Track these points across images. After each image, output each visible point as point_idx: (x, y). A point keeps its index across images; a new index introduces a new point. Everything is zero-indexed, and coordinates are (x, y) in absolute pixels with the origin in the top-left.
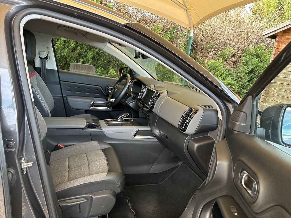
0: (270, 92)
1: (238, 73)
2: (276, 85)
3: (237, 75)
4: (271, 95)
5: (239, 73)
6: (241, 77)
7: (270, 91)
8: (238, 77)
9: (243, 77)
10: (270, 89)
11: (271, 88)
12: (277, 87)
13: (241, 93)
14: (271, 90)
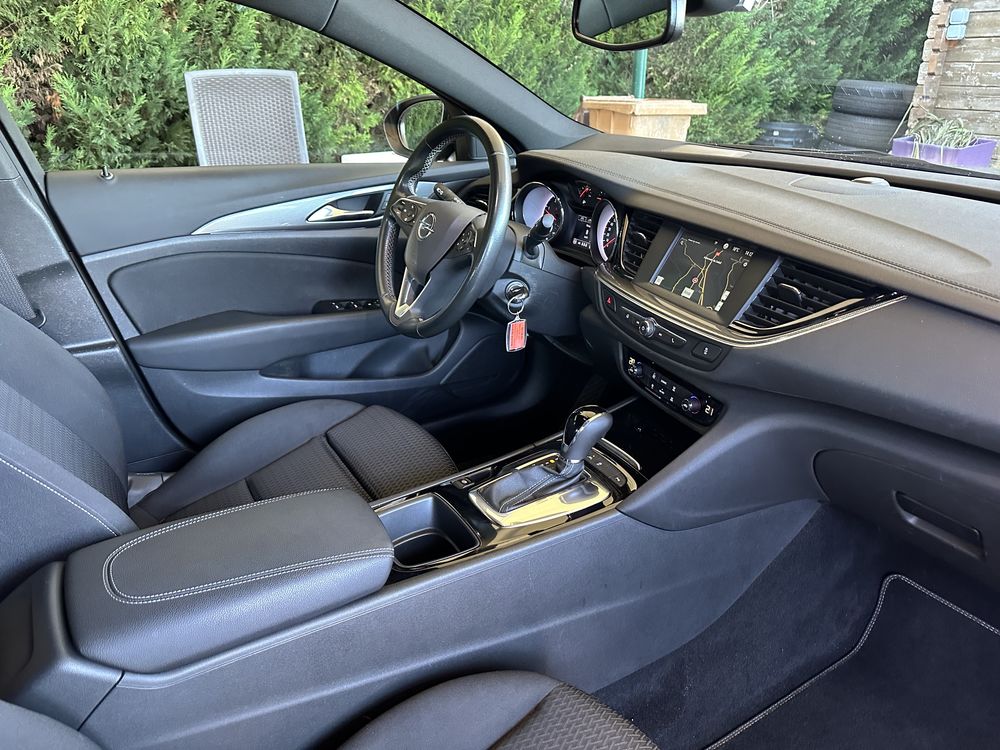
0: (951, 79)
1: (795, 29)
2: (975, 48)
3: (790, 37)
4: (957, 90)
5: (797, 26)
6: (802, 44)
7: (950, 74)
8: (795, 42)
9: (811, 39)
10: (949, 68)
11: (952, 65)
12: (978, 57)
13: (803, 104)
14: (953, 69)
